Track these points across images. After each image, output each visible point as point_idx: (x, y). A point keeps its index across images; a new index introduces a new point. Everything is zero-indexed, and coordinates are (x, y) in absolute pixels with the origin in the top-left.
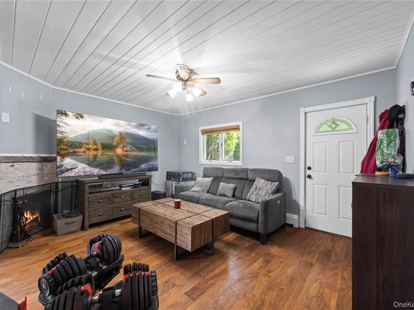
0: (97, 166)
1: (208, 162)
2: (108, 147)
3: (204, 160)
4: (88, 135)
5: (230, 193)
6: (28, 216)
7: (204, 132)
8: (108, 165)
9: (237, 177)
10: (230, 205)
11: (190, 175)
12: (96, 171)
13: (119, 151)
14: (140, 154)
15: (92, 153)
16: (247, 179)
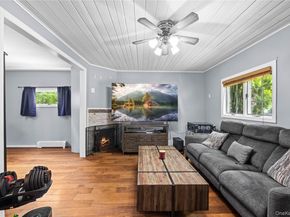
0: (133, 115)
1: (230, 115)
2: (139, 103)
3: (226, 114)
4: (127, 97)
5: (242, 158)
6: (104, 140)
7: (226, 84)
8: (138, 115)
9: (260, 137)
10: (228, 175)
11: (208, 128)
12: (131, 119)
13: (146, 106)
14: (161, 107)
15: (129, 108)
16: (278, 144)
